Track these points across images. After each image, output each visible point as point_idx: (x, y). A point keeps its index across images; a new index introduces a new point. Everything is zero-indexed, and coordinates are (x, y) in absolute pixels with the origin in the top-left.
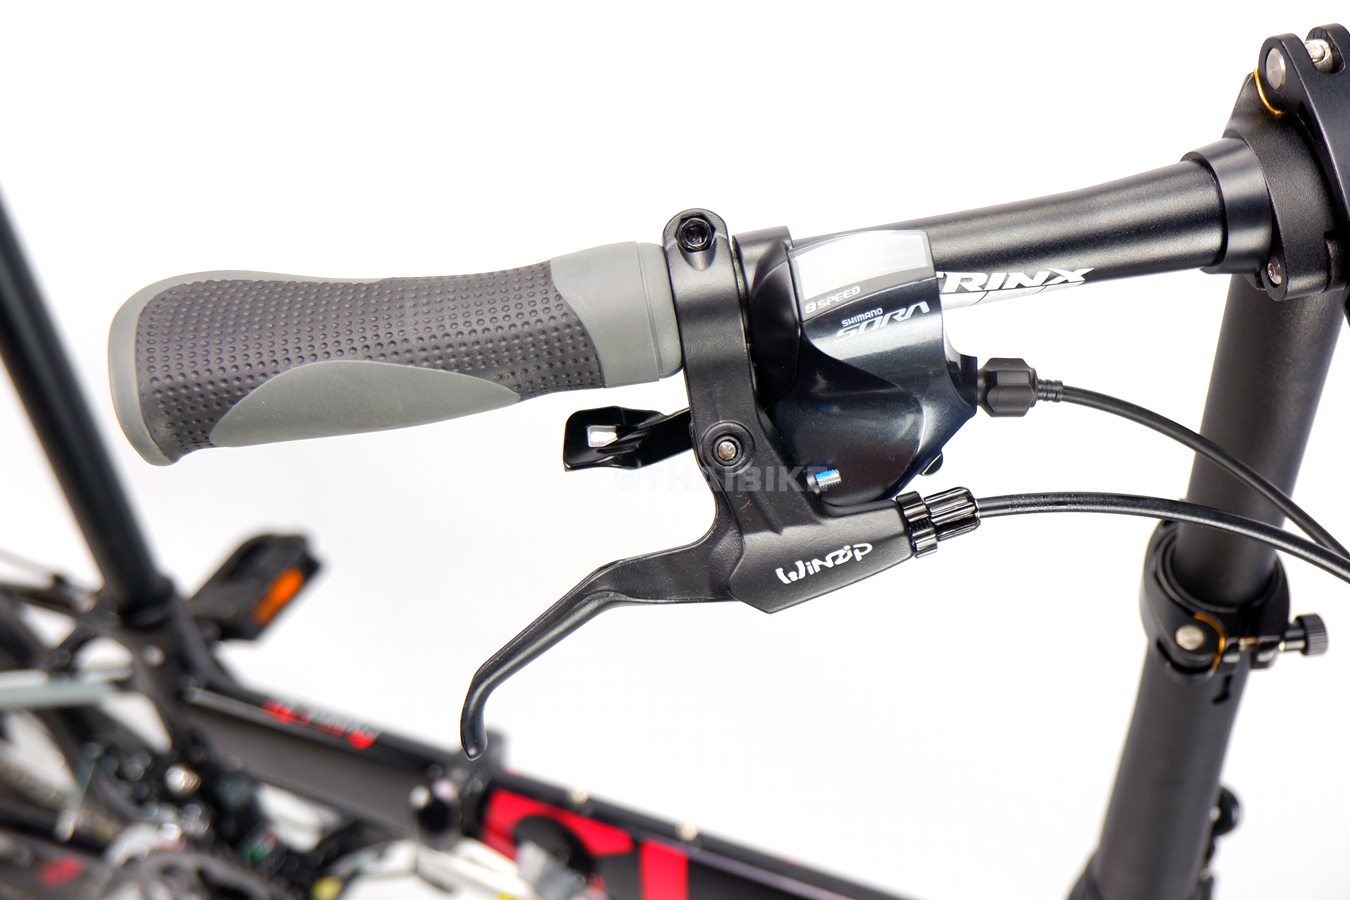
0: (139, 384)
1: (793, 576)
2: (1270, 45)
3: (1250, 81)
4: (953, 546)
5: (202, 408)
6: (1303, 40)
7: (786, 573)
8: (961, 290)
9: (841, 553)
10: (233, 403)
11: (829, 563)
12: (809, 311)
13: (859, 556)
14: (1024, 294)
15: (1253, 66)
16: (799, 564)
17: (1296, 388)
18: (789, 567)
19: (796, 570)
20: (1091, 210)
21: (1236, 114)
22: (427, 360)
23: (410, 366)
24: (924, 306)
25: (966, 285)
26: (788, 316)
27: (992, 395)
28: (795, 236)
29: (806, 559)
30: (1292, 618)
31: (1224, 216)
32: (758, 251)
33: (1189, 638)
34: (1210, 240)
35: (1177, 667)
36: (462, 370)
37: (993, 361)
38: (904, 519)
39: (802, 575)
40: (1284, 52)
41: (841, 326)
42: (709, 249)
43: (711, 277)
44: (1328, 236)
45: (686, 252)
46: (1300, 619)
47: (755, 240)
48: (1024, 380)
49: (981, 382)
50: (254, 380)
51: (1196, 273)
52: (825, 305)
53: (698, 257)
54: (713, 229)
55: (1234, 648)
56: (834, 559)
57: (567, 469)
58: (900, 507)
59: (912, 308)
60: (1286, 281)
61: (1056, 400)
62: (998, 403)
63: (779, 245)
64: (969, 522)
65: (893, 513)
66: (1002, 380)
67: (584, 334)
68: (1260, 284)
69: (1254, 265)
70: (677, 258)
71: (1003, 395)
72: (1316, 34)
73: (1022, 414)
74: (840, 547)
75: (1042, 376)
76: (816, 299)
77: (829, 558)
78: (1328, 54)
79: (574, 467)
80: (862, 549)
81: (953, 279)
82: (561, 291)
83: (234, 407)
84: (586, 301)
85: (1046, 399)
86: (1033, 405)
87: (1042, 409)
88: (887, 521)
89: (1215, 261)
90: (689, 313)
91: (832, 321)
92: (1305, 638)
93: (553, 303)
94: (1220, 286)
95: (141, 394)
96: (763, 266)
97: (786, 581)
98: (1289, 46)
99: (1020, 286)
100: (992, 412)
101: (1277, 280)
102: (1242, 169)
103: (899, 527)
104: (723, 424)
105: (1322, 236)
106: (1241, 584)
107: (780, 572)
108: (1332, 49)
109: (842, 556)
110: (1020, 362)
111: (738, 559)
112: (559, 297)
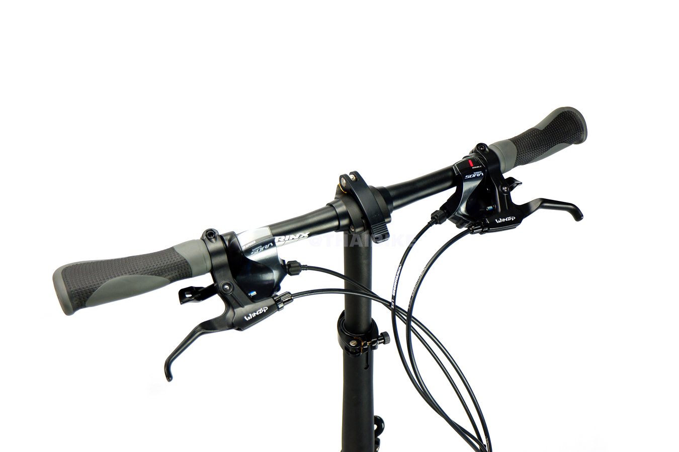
0: (67, 289)
1: (249, 318)
2: (341, 177)
3: (338, 186)
4: (287, 307)
5: (85, 294)
6: (348, 175)
7: (247, 318)
8: (279, 241)
9: (260, 310)
10: (94, 291)
11: (258, 314)
12: (244, 248)
13: (265, 311)
14: (294, 242)
15: (338, 183)
16: (250, 315)
17: (364, 262)
18: (248, 316)
19: (249, 316)
20: (307, 219)
21: (336, 194)
22: (146, 273)
23: (142, 275)
24: (272, 244)
25: (280, 240)
26: (239, 252)
27: (290, 269)
28: (237, 233)
29: (252, 313)
30: (379, 334)
31: (338, 217)
32: (228, 237)
33: (353, 344)
34: (336, 223)
35: (352, 353)
36: (156, 275)
37: (288, 262)
38: (275, 300)
39: (251, 318)
40: (344, 178)
41: (252, 251)
42: (215, 238)
43: (217, 245)
44: (362, 218)
45: (210, 240)
46: (381, 334)
47: (226, 235)
48: (298, 265)
49: (287, 267)
50: (99, 285)
51: (333, 233)
52: (247, 246)
53: (213, 240)
54: (215, 233)
55: (365, 344)
56: (259, 312)
57: (181, 304)
58: (273, 298)
59: (269, 245)
60: (355, 230)
61: (306, 270)
62: (292, 271)
63: (233, 235)
64: (290, 300)
65: (272, 299)
66: (292, 265)
67: (186, 262)
68: (350, 233)
69: (347, 228)
70: (207, 240)
71: (293, 269)
72: (351, 173)
73: (298, 274)
74: (260, 309)
75: (302, 264)
76: (245, 245)
77: (257, 312)
78: (354, 178)
79: (184, 303)
80: (265, 309)
81: (277, 239)
82: (178, 252)
83: (94, 293)
84: (186, 254)
85: (304, 270)
86: (301, 271)
87: (303, 273)
88: (270, 302)
89: (338, 229)
90: (213, 254)
91: (249, 251)
92: (384, 339)
93: (177, 256)
94: (341, 234)
95: (68, 292)
96: (230, 241)
97: (247, 320)
98: (344, 176)
99: (293, 239)
100: (291, 275)
101: (353, 230)
102: (340, 206)
103: (274, 302)
104: (224, 282)
105: (361, 219)
106: (364, 326)
107: (245, 318)
108: (355, 176)
109: (261, 311)
110: (295, 261)
111: (234, 317)
112: (178, 254)
